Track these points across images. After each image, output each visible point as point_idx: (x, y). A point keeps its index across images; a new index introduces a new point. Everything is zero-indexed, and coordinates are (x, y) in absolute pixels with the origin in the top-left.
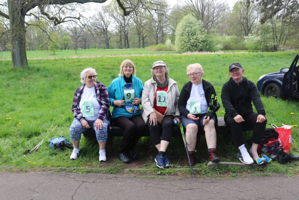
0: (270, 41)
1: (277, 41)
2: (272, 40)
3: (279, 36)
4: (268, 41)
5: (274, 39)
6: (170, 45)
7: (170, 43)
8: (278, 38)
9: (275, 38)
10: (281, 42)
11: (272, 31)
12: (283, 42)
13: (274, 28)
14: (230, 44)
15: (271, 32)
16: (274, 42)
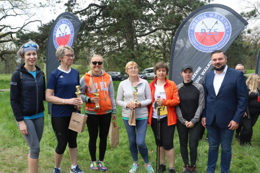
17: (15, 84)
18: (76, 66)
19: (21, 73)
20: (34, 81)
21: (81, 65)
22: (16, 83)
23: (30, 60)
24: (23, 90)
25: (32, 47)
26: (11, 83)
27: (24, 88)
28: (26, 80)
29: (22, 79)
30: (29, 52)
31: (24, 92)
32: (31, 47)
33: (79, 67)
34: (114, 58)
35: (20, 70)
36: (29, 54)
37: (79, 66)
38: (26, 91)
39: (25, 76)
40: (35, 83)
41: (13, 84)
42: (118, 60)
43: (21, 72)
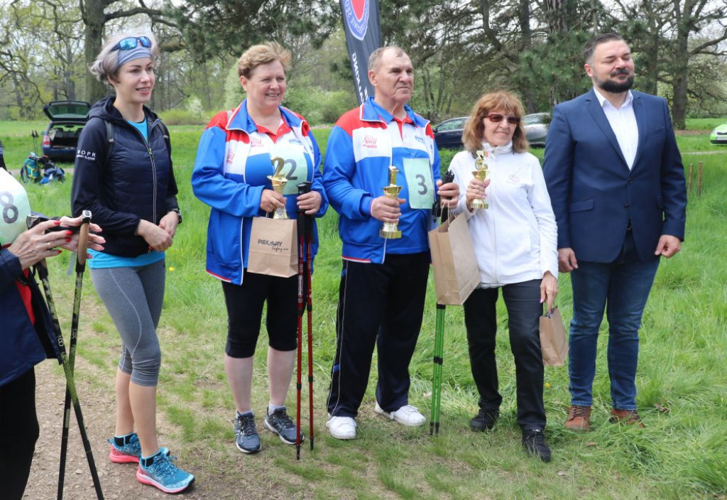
0: (420, 104)
1: (433, 105)
2: (424, 103)
3: (436, 94)
4: (416, 105)
5: (427, 100)
6: (200, 112)
7: (199, 107)
8: (436, 97)
9: (429, 97)
10: (441, 107)
11: (423, 83)
12: (446, 106)
13: (426, 77)
14: (336, 109)
15: (420, 85)
16: (427, 106)
17: (90, 156)
18: (327, 93)
19: (109, 126)
20: (146, 150)
21: (343, 92)
22: (94, 154)
23: (140, 86)
24: (116, 179)
25: (144, 48)
26: (80, 154)
27: (118, 170)
28: (123, 148)
29: (113, 143)
30: (137, 62)
31: (118, 184)
32: (141, 47)
33: (339, 98)
34: (530, 65)
35: (104, 116)
36: (136, 70)
37: (338, 94)
38: (122, 180)
39: (120, 136)
40: (149, 157)
41: (86, 157)
42: (542, 70)
43: (108, 122)
